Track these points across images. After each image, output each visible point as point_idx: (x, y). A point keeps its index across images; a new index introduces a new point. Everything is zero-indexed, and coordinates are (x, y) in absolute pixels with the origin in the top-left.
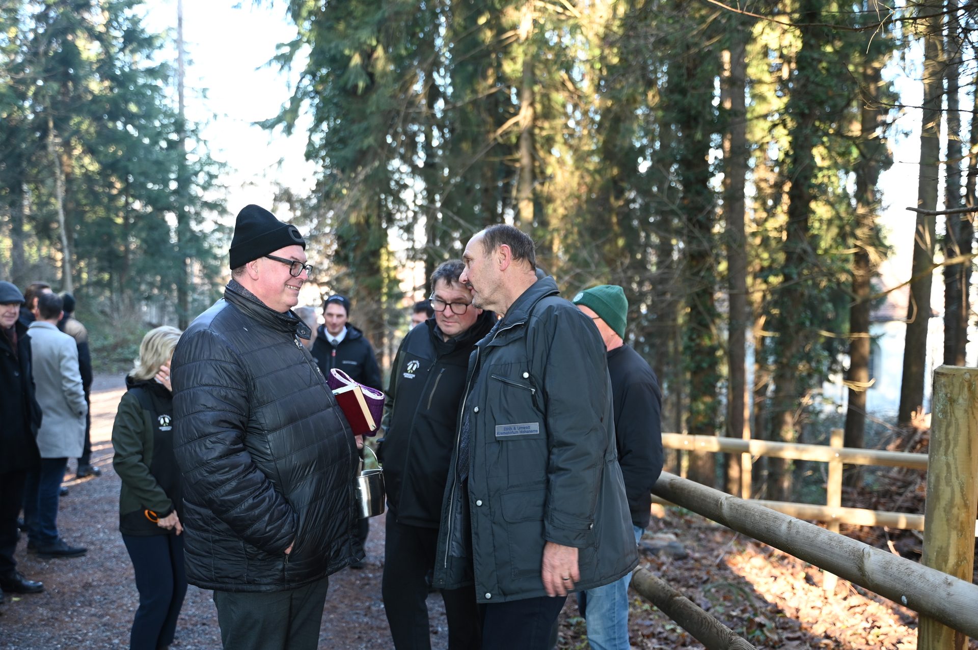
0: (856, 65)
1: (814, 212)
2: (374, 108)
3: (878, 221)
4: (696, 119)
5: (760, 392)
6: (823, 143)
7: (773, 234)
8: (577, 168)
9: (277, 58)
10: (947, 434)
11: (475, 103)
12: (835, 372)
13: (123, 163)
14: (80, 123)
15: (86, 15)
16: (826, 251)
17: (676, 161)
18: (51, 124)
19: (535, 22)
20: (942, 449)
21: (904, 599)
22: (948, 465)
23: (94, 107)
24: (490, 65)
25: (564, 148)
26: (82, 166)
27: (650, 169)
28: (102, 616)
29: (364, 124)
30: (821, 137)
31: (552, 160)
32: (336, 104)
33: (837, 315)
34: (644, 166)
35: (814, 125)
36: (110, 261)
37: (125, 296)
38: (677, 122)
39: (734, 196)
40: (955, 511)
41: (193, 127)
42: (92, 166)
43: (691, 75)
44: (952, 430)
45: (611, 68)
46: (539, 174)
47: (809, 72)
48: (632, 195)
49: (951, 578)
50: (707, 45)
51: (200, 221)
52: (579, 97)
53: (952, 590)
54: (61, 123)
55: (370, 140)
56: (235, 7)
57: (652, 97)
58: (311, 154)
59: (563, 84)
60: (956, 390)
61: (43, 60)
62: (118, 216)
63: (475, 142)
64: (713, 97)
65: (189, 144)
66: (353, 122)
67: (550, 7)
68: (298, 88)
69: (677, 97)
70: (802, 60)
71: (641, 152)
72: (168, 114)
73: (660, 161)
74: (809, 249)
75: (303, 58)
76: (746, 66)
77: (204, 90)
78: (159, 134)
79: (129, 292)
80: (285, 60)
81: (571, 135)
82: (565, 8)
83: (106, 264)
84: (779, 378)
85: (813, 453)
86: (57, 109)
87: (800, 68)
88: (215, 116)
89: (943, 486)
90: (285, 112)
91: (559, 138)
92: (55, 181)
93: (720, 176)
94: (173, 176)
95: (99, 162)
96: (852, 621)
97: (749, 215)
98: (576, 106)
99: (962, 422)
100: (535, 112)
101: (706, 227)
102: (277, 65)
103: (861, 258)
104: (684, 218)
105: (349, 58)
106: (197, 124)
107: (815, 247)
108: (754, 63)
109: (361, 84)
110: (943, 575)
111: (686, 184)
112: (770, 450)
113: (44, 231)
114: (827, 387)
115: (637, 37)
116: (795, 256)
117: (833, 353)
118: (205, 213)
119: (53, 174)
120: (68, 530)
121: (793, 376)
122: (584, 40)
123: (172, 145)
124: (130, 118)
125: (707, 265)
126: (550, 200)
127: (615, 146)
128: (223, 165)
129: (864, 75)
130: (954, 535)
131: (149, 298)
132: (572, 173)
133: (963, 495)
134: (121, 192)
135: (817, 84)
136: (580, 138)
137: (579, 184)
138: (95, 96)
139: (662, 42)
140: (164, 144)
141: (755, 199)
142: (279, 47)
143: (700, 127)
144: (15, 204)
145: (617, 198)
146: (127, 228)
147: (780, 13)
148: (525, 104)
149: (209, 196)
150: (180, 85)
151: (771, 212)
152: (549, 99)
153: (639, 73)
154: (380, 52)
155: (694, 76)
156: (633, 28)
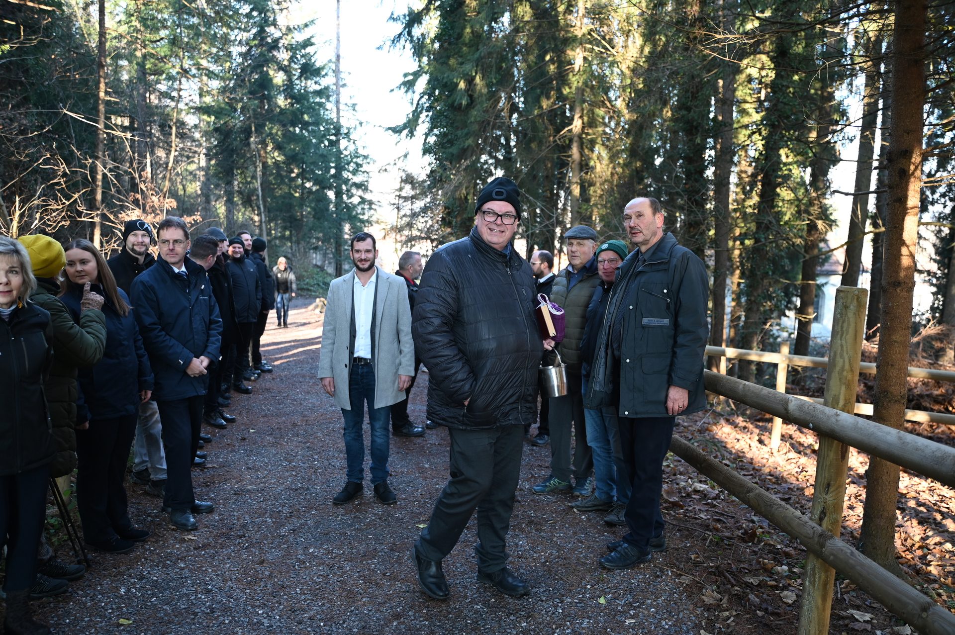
0: (816, 90)
1: (778, 195)
2: (473, 119)
3: (826, 202)
4: (696, 128)
5: (735, 319)
6: (787, 146)
7: (749, 210)
8: (611, 162)
9: (404, 84)
10: (842, 327)
11: (540, 116)
12: (790, 309)
13: (300, 156)
14: (271, 129)
15: (275, 53)
16: (786, 223)
17: (681, 158)
18: (253, 129)
19: (585, 59)
20: (839, 336)
21: (811, 425)
22: (842, 346)
23: (281, 118)
24: (552, 89)
25: (602, 148)
26: (274, 158)
27: (662, 163)
28: (306, 443)
29: (466, 131)
30: (786, 142)
31: (595, 156)
32: (446, 117)
33: (793, 268)
34: (658, 161)
35: (781, 133)
36: (291, 223)
37: (301, 246)
38: (683, 131)
39: (722, 183)
40: (845, 373)
41: (346, 131)
42: (278, 157)
43: (694, 97)
44: (845, 325)
45: (637, 92)
46: (584, 166)
47: (779, 95)
48: (649, 181)
49: (839, 412)
50: (706, 77)
51: (350, 196)
52: (614, 112)
53: (839, 418)
54: (260, 128)
55: (470, 141)
56: (378, 48)
57: (668, 113)
58: (426, 151)
59: (603, 102)
60: (849, 300)
61: (248, 84)
62: (296, 192)
63: (540, 143)
64: (709, 112)
65: (343, 143)
66: (457, 128)
67: (596, 49)
68: (418, 104)
69: (684, 112)
70: (774, 86)
71: (656, 151)
72: (329, 122)
73: (670, 158)
74: (774, 221)
75: (422, 83)
76: (735, 90)
77: (354, 105)
78: (324, 136)
79: (303, 244)
80: (409, 85)
81: (608, 139)
82: (607, 49)
83: (288, 224)
84: (748, 311)
85: (769, 357)
86: (257, 119)
87: (773, 91)
88: (361, 124)
89: (838, 359)
90: (409, 121)
91: (599, 140)
92: (256, 167)
93: (713, 169)
94: (333, 165)
95: (284, 155)
96: (788, 467)
97: (732, 197)
98: (611, 118)
99: (852, 320)
100: (583, 123)
101: (701, 204)
102: (403, 89)
103: (812, 227)
104: (685, 198)
105: (457, 84)
106: (349, 129)
107: (778, 220)
108: (741, 88)
109: (464, 102)
110: (835, 411)
111: (688, 175)
112: (740, 354)
113: (248, 201)
114: (784, 320)
115: (657, 70)
116: (763, 226)
117: (788, 296)
118: (354, 191)
119: (254, 163)
120: (279, 392)
121: (758, 310)
122: (619, 71)
123: (332, 143)
124: (305, 125)
125: (701, 230)
126: (592, 184)
127: (638, 147)
128: (366, 157)
129: (822, 96)
130: (843, 388)
131: (316, 248)
132: (608, 165)
133: (850, 364)
134: (298, 176)
135: (785, 104)
136: (615, 141)
137: (612, 174)
138: (281, 109)
139: (674, 74)
140: (326, 143)
141: (737, 185)
142: (405, 75)
143: (699, 134)
144: (229, 183)
145: (639, 183)
146: (302, 200)
147: (760, 53)
148: (577, 117)
149: (357, 179)
150: (338, 102)
151: (747, 194)
152: (593, 113)
153: (657, 96)
154: (478, 79)
155: (696, 98)
156: (654, 64)
